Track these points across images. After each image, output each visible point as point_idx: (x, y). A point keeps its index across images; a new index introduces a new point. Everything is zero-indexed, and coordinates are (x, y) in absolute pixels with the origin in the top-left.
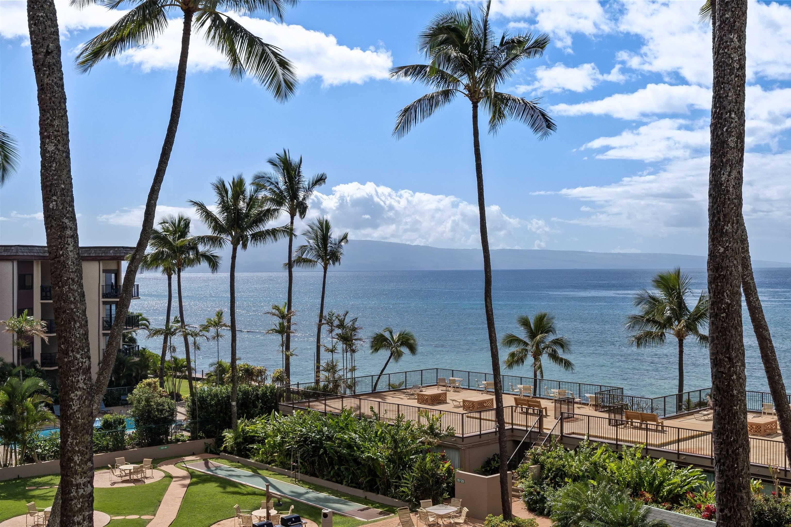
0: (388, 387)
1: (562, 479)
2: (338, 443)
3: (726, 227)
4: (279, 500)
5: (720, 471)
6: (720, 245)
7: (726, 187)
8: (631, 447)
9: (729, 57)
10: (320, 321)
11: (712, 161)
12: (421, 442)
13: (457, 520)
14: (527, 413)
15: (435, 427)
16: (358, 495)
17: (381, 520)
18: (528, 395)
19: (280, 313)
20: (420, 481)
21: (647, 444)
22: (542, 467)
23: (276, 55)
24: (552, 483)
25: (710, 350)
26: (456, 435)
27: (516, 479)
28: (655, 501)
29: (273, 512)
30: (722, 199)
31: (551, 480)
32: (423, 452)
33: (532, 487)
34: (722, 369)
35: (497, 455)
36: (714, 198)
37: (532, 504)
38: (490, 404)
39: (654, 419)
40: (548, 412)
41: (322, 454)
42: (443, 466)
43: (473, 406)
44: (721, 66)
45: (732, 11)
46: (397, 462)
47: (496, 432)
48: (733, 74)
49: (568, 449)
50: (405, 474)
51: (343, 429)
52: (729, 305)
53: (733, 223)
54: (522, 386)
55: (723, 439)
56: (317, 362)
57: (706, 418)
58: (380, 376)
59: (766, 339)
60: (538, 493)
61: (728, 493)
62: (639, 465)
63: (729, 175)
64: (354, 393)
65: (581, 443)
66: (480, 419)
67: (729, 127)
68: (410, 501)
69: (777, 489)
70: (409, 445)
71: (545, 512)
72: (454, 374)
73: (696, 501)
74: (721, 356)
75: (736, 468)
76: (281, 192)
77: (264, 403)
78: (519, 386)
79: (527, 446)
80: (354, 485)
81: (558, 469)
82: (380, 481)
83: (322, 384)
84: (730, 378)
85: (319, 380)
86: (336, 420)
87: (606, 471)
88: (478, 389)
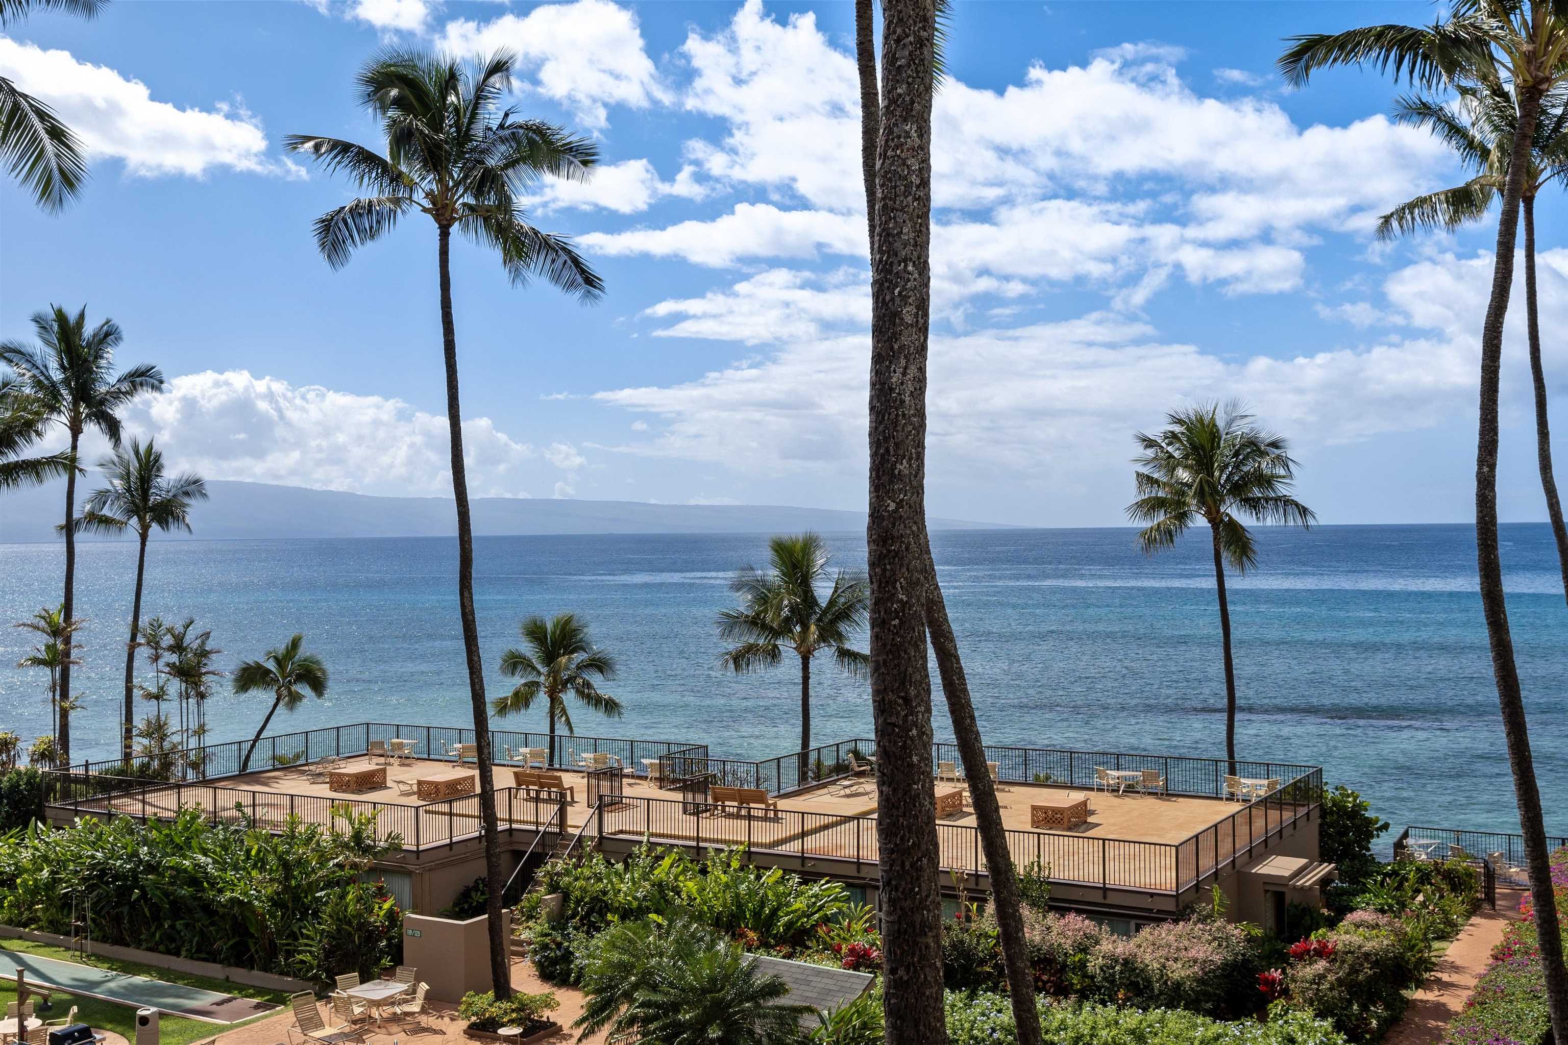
0: (271, 762)
1: (602, 915)
2: (171, 877)
3: (898, 466)
4: (46, 998)
5: (890, 900)
6: (890, 498)
7: (899, 394)
8: (722, 850)
9: (904, 164)
10: (134, 637)
11: (875, 348)
12: (337, 865)
13: (407, 1008)
14: (537, 800)
15: (364, 835)
16: (210, 974)
17: (258, 1019)
18: (541, 765)
19: (49, 624)
20: (333, 938)
21: (749, 846)
22: (566, 897)
23: (42, 115)
24: (583, 925)
25: (872, 685)
26: (405, 847)
27: (517, 922)
28: (765, 945)
29: (33, 1023)
30: (893, 416)
31: (581, 920)
32: (341, 883)
33: (547, 935)
34: (893, 719)
35: (483, 880)
36: (878, 413)
37: (547, 967)
38: (468, 786)
39: (761, 798)
40: (575, 795)
41: (138, 900)
42: (380, 908)
43: (437, 791)
44: (890, 180)
45: (908, 83)
46: (290, 905)
47: (480, 837)
48: (910, 194)
49: (613, 861)
50: (305, 927)
51: (181, 848)
52: (904, 604)
53: (910, 459)
54: (527, 750)
55: (895, 843)
56: (126, 720)
57: (848, 791)
58: (255, 741)
59: (951, 655)
60: (559, 945)
61: (904, 940)
62: (737, 881)
63: (904, 374)
64: (204, 777)
65: (636, 849)
66: (451, 814)
67: (904, 288)
68: (315, 978)
69: (963, 908)
70: (313, 871)
71: (572, 979)
72: (401, 733)
73: (833, 939)
74: (891, 696)
75: (917, 893)
76: (53, 384)
77: (14, 804)
78: (523, 750)
79: (537, 860)
80: (203, 955)
81: (595, 899)
82: (256, 944)
83: (136, 763)
84: (907, 734)
85: (130, 754)
86: (167, 831)
87: (680, 897)
88: (446, 758)
